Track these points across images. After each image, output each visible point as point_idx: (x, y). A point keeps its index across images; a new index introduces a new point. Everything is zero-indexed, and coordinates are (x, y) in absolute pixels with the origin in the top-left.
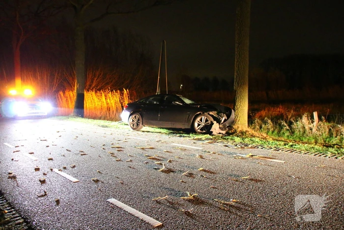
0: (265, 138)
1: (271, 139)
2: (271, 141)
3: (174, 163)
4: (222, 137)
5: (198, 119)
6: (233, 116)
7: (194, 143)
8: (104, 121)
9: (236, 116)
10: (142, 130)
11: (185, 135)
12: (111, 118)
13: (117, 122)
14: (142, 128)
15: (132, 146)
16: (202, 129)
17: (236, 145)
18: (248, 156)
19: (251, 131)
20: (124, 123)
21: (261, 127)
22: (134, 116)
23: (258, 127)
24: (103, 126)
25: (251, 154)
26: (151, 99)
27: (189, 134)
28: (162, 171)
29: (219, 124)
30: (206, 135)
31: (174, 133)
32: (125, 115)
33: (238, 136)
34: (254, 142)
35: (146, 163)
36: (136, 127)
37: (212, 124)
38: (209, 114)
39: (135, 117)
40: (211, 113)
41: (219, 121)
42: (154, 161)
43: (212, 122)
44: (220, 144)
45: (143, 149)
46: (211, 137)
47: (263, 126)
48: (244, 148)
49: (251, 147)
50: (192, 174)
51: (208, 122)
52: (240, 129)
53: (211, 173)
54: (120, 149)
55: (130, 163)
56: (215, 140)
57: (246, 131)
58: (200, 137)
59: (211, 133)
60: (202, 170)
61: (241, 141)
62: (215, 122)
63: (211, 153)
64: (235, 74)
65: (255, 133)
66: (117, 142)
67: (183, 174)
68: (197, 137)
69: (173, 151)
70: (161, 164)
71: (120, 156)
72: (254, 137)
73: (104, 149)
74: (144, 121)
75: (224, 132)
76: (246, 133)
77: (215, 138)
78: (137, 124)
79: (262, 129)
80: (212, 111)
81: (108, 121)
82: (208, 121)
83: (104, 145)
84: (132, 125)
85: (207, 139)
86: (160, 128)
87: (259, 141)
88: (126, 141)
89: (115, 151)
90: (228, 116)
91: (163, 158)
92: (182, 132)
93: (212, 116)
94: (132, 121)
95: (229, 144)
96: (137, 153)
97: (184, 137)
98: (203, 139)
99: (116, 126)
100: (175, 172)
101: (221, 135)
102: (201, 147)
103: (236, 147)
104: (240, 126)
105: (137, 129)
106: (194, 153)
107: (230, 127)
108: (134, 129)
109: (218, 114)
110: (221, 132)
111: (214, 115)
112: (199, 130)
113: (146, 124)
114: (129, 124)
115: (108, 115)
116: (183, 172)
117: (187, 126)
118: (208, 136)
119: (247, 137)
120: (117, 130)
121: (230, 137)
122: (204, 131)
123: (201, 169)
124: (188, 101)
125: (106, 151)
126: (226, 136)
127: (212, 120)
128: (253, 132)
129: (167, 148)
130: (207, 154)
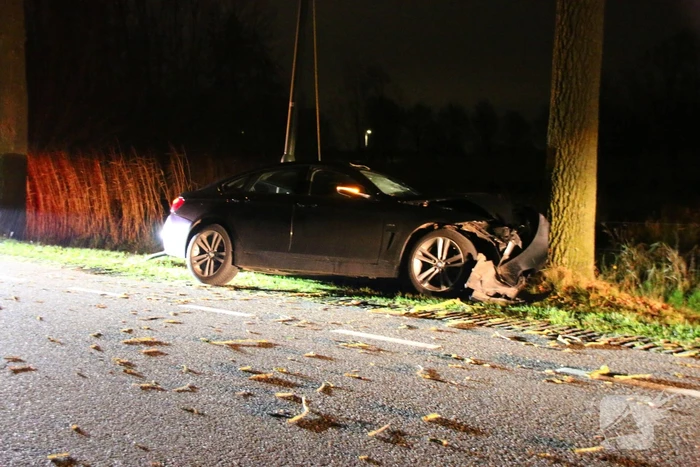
0: (657, 315)
1: (681, 317)
2: (679, 323)
3: (341, 395)
4: (503, 309)
5: (425, 246)
6: (543, 236)
7: (410, 327)
8: (101, 252)
9: (555, 236)
10: (233, 282)
11: (380, 301)
12: (126, 242)
13: (147, 257)
14: (231, 275)
15: (196, 339)
16: (435, 281)
17: (555, 337)
18: (596, 375)
19: (605, 288)
20: (170, 259)
21: (643, 276)
22: (204, 236)
23: (633, 275)
24: (96, 271)
25: (605, 369)
26: (265, 177)
27: (392, 296)
28: (301, 424)
29: (496, 264)
30: (450, 302)
31: (341, 294)
32: (175, 231)
33: (560, 307)
34: (616, 326)
35: (246, 396)
36: (212, 272)
37: (471, 263)
38: (459, 230)
39: (210, 239)
40: (467, 227)
41: (493, 255)
42: (274, 388)
43: (470, 256)
44: (497, 334)
45: (235, 347)
46: (468, 308)
47: (651, 271)
48: (581, 346)
49: (608, 346)
50: (404, 434)
51: (456, 258)
52: (567, 281)
53: (467, 430)
54: (155, 349)
55: (191, 397)
56: (480, 317)
57: (590, 288)
58: (429, 306)
59: (466, 295)
60: (436, 421)
61: (572, 321)
62: (481, 258)
63: (468, 361)
64: (553, 92)
65: (622, 297)
66: (145, 324)
67: (372, 433)
68: (418, 307)
69: (336, 353)
70: (297, 400)
71: (155, 371)
72: (618, 308)
73: (97, 348)
74: (239, 254)
75: (512, 292)
76: (588, 296)
77: (482, 311)
78: (218, 265)
79: (649, 284)
80: (469, 219)
81: (115, 253)
82: (457, 253)
83: (99, 336)
84: (197, 267)
85: (453, 315)
86: (296, 277)
87: (634, 323)
88: (177, 319)
89: (138, 357)
90: (527, 238)
91: (303, 378)
92: (367, 290)
93: (471, 236)
94: (197, 251)
95: (529, 332)
96: (214, 361)
97: (375, 306)
98: (441, 314)
99: (141, 271)
100: (345, 427)
101: (500, 301)
102: (430, 342)
103: (552, 344)
104: (568, 272)
105: (217, 280)
106: (408, 361)
107: (534, 275)
108: (204, 280)
109: (490, 230)
110: (502, 290)
111: (479, 235)
112: (426, 285)
113: (246, 264)
114: (188, 263)
115: (114, 233)
116: (372, 425)
117: (388, 272)
118: (456, 304)
119: (591, 310)
120: (147, 281)
121: (532, 310)
122: (444, 288)
123: (433, 416)
124: (388, 187)
125: (106, 355)
126: (517, 305)
127: (471, 248)
128: (615, 291)
129: (319, 344)
130: (452, 365)
